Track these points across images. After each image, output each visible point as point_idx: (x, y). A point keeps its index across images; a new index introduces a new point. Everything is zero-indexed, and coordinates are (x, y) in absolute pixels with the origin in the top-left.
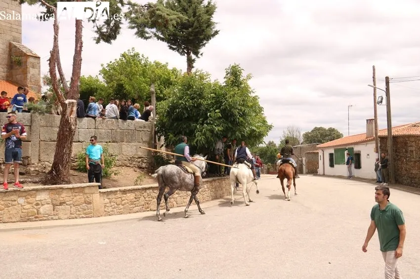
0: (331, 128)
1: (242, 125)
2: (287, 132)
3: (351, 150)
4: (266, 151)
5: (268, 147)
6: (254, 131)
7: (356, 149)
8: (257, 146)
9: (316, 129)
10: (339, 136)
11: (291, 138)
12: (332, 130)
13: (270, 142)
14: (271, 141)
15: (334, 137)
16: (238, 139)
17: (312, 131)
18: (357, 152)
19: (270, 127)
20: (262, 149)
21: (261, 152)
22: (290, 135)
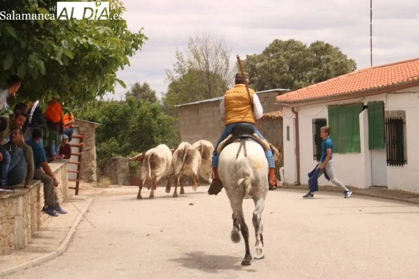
0: (318, 43)
1: (47, 34)
2: (188, 56)
3: (376, 110)
4: (126, 115)
5: (130, 103)
6: (85, 49)
7: (393, 104)
8: (98, 98)
9: (277, 47)
10: (343, 67)
11: (200, 73)
12: (321, 49)
13: (137, 85)
14: (141, 84)
15: (328, 71)
16: (35, 76)
17: (267, 52)
18: (396, 116)
19: (136, 41)
20: (112, 109)
21: (111, 117)
22: (197, 66)
